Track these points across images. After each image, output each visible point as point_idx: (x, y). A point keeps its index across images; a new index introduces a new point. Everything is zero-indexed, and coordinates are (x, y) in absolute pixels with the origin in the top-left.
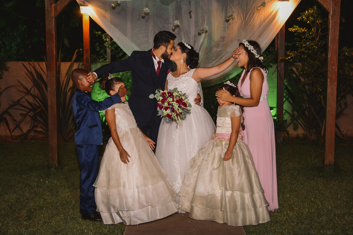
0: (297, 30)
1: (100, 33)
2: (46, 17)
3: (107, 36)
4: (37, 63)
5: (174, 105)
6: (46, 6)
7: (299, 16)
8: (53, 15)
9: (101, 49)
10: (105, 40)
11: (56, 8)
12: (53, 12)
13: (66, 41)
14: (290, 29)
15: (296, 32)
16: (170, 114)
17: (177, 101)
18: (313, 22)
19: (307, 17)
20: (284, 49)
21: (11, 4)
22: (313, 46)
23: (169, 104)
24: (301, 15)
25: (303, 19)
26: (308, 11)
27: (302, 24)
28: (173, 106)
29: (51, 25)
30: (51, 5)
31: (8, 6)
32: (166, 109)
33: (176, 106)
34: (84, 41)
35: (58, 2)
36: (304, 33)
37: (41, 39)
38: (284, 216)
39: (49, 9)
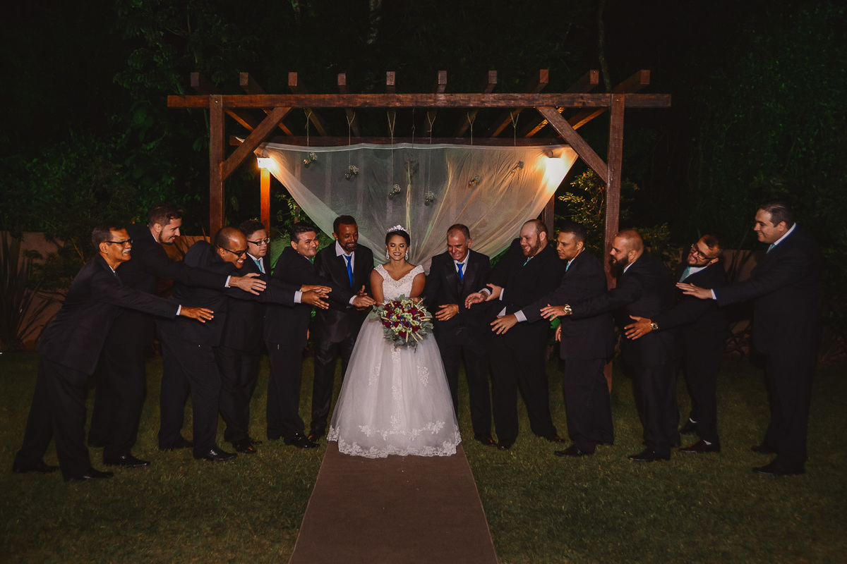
0: (571, 200)
1: (284, 196)
2: (211, 179)
3: (294, 202)
4: (191, 237)
5: (405, 316)
6: (211, 165)
7: (574, 179)
8: (221, 178)
9: (284, 220)
10: (291, 207)
11: (224, 167)
12: (220, 173)
13: (234, 201)
14: (561, 198)
15: (569, 202)
16: (404, 331)
17: (409, 312)
18: (593, 189)
19: (585, 183)
20: (553, 225)
21: (152, 145)
22: (591, 224)
23: (398, 318)
24: (576, 179)
25: (579, 185)
26: (586, 173)
27: (577, 191)
28: (405, 318)
29: (217, 190)
30: (219, 163)
31: (148, 148)
32: (396, 324)
33: (409, 317)
34: (262, 208)
35: (228, 160)
36: (580, 205)
37: (195, 197)
38: (531, 465)
39: (215, 169)
